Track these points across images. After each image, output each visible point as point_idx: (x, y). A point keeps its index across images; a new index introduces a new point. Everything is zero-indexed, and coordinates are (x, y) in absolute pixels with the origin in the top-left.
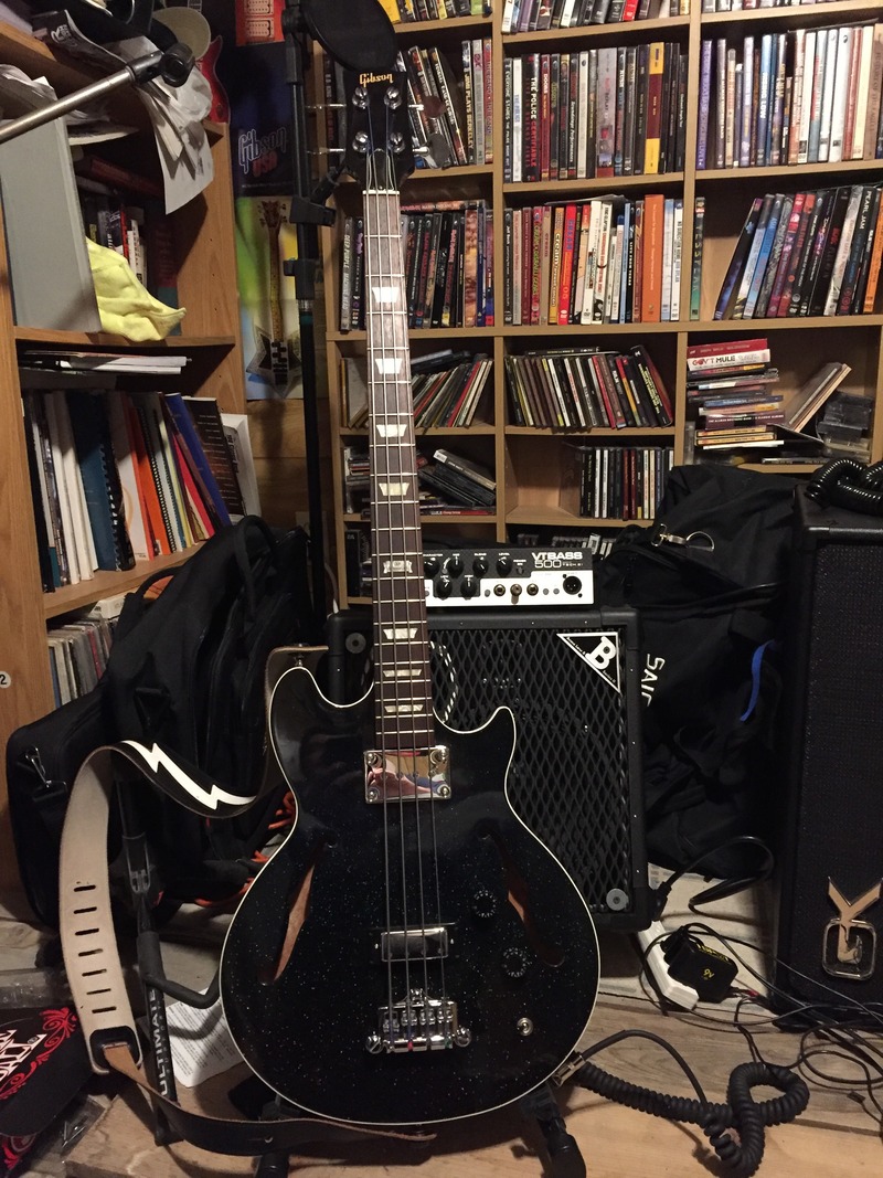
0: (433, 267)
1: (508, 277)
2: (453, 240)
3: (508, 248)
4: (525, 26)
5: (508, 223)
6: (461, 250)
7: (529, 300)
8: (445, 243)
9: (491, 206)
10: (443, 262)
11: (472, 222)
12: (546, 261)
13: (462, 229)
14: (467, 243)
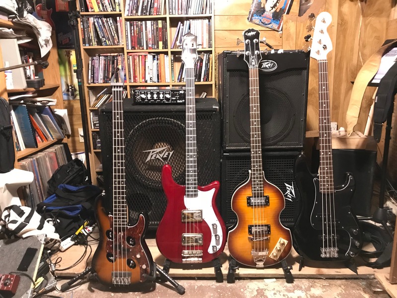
0: (111, 69)
1: (129, 71)
2: (115, 62)
3: (129, 65)
4: (129, 15)
5: (128, 59)
6: (117, 65)
7: (135, 77)
8: (113, 63)
9: (124, 55)
10: (113, 68)
11: (120, 59)
12: (138, 68)
13: (117, 60)
14: (119, 63)
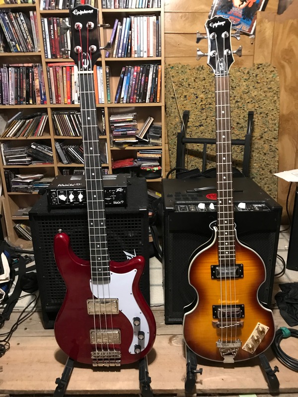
0: (25, 85)
1: (50, 89)
2: (30, 76)
3: (49, 80)
4: (47, 8)
5: (48, 71)
6: (33, 79)
7: (58, 96)
8: (28, 77)
9: (42, 66)
10: (28, 83)
11: (36, 71)
12: (61, 84)
13: (33, 73)
14: (35, 78)
